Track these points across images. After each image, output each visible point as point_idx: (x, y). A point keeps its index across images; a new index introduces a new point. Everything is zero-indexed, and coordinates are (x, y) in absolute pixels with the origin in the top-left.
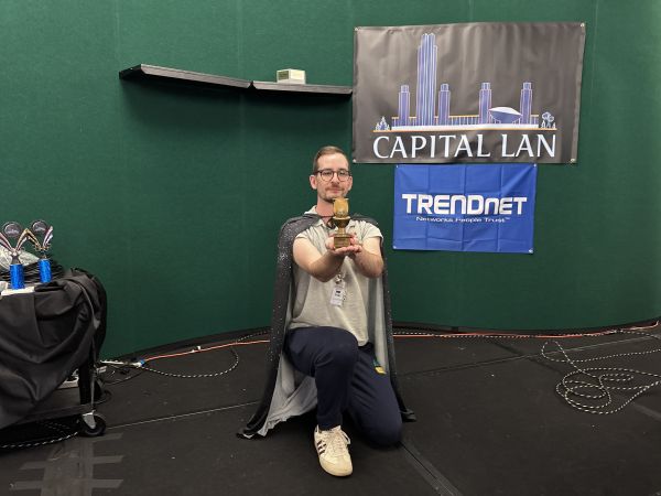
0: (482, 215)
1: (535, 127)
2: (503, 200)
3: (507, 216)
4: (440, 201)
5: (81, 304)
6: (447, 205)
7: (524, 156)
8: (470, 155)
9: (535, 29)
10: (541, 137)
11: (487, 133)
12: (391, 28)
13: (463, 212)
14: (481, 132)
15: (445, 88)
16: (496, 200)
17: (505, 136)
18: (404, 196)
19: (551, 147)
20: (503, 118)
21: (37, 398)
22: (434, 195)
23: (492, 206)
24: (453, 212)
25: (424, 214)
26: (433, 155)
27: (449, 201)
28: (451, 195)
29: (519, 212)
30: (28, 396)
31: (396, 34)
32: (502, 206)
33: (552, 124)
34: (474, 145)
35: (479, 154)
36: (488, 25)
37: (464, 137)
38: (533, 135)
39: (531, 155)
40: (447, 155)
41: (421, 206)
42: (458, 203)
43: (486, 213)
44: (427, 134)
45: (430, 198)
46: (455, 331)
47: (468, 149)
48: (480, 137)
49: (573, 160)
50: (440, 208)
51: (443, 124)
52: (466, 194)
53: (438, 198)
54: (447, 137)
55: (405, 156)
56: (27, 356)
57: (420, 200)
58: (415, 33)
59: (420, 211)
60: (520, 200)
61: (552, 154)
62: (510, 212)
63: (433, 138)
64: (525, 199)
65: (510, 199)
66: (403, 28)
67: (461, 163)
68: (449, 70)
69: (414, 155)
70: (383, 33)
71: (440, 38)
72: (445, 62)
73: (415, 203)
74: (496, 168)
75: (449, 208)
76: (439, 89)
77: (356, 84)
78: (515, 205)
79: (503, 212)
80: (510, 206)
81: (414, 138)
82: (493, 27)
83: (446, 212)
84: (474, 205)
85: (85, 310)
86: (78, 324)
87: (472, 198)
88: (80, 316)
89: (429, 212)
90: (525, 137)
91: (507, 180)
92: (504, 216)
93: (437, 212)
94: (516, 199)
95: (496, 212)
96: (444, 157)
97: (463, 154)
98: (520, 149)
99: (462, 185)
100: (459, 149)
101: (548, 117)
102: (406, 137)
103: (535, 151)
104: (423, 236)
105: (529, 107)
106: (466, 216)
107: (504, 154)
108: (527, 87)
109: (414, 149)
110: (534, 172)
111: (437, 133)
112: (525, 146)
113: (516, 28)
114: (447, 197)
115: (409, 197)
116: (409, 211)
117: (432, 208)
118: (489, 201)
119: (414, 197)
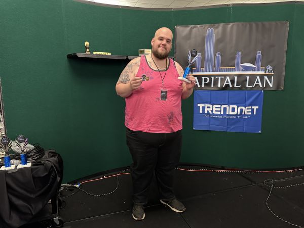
0: (237, 115)
1: (263, 73)
2: (247, 108)
3: (249, 115)
4: (216, 108)
5: (52, 171)
6: (219, 109)
7: (257, 87)
8: (231, 86)
9: (263, 25)
10: (266, 77)
11: (239, 76)
12: (192, 26)
13: (227, 113)
14: (236, 75)
15: (219, 55)
16: (243, 108)
17: (248, 77)
18: (198, 105)
19: (271, 83)
20: (247, 69)
21: (34, 213)
22: (213, 105)
23: (241, 110)
24: (222, 113)
25: (208, 113)
26: (212, 86)
27: (221, 108)
28: (221, 105)
29: (255, 113)
30: (30, 212)
31: (195, 29)
32: (246, 110)
33: (271, 71)
34: (233, 82)
35: (235, 86)
36: (240, 24)
37: (228, 78)
38: (262, 77)
39: (261, 86)
40: (219, 86)
41: (206, 110)
42: (225, 109)
43: (239, 113)
44: (210, 76)
45: (211, 106)
46: (223, 168)
47: (230, 83)
48: (236, 77)
49: (282, 88)
50: (216, 111)
51: (217, 71)
52: (229, 105)
53: (215, 106)
54: (220, 78)
55: (199, 86)
56: (28, 195)
57: (206, 107)
58: (204, 28)
59: (206, 112)
60: (255, 108)
61: (271, 86)
62: (250, 113)
63: (213, 78)
64: (257, 107)
65: (250, 107)
66: (199, 26)
67: (226, 90)
68: (221, 45)
69: (203, 86)
70: (189, 28)
71: (216, 30)
72: (218, 42)
73: (204, 108)
74: (243, 92)
75: (220, 111)
76: (215, 55)
77: (176, 53)
78: (253, 110)
79: (246, 113)
80: (250, 110)
81: (203, 78)
82: (243, 25)
83: (219, 113)
84: (232, 110)
85: (53, 174)
86: (51, 180)
87: (231, 106)
88: (52, 176)
89: (211, 113)
90: (258, 78)
91: (249, 98)
92: (247, 115)
93: (215, 112)
94: (253, 107)
95: (243, 113)
96: (218, 87)
97: (227, 85)
98: (255, 83)
99: (227, 100)
100: (225, 83)
101: (270, 68)
102: (200, 77)
103: (263, 84)
104: (208, 124)
105: (260, 63)
106: (229, 115)
107: (247, 86)
108: (259, 54)
109: (203, 83)
110: (262, 94)
111: (214, 76)
112: (258, 82)
113: (254, 25)
114: (220, 106)
115: (201, 105)
116: (201, 112)
117: (212, 111)
118: (240, 108)
119: (203, 105)
